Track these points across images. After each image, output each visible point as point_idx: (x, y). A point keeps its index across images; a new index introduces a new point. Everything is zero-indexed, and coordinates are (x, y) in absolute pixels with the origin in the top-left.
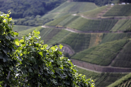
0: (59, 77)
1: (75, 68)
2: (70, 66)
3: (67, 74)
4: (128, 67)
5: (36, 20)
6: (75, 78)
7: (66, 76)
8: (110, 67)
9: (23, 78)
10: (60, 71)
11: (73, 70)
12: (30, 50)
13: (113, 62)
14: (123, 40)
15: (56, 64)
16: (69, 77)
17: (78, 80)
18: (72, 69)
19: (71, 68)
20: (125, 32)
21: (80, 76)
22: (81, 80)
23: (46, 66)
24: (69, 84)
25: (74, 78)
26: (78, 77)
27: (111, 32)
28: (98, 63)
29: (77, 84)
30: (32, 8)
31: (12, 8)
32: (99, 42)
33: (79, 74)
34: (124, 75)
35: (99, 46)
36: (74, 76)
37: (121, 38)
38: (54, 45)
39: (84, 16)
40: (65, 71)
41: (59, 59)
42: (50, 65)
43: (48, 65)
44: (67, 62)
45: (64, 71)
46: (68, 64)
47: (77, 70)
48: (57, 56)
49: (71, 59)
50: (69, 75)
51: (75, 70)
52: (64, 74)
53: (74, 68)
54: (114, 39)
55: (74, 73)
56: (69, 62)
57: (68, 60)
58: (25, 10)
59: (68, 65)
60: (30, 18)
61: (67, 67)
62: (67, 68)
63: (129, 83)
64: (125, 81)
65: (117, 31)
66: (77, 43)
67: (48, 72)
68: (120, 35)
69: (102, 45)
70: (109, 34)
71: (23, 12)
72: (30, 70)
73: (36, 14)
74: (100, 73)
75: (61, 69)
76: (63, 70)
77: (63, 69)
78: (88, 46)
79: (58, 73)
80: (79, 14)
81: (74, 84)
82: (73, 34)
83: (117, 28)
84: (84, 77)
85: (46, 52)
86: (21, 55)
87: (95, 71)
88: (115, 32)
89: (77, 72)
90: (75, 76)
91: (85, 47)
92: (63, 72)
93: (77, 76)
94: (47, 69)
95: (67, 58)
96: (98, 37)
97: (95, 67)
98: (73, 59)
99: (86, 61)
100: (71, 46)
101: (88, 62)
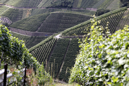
2: (7, 31)
3: (5, 37)
4: (49, 32)
6: (11, 40)
7: (4, 39)
11: (9, 35)
13: (39, 29)
14: (46, 14)
16: (6, 39)
17: (12, 41)
19: (8, 33)
20: (47, 8)
21: (14, 38)
22: (15, 41)
24: (6, 44)
27: (37, 8)
29: (12, 44)
32: (29, 15)
34: (47, 38)
35: (29, 18)
37: (45, 13)
40: (3, 35)
44: (4, 29)
46: (5, 30)
47: (12, 34)
50: (6, 38)
52: (3, 37)
53: (9, 33)
54: (39, 13)
56: (6, 29)
57: (5, 27)
59: (5, 31)
62: (4, 33)
63: (50, 43)
64: (47, 42)
65: (41, 7)
66: (13, 16)
68: (44, 10)
69: (31, 17)
70: (36, 9)
74: (30, 36)
78: (21, 17)
81: (9, 44)
82: (10, 9)
83: (41, 5)
84: (17, 39)
87: (26, 35)
88: (40, 8)
89: (12, 36)
91: (19, 18)
92: (1, 36)
93: (12, 38)
95: (4, 26)
96: (28, 12)
97: (27, 32)
98: (11, 27)
99: (20, 29)
100: (9, 18)
101: (21, 29)
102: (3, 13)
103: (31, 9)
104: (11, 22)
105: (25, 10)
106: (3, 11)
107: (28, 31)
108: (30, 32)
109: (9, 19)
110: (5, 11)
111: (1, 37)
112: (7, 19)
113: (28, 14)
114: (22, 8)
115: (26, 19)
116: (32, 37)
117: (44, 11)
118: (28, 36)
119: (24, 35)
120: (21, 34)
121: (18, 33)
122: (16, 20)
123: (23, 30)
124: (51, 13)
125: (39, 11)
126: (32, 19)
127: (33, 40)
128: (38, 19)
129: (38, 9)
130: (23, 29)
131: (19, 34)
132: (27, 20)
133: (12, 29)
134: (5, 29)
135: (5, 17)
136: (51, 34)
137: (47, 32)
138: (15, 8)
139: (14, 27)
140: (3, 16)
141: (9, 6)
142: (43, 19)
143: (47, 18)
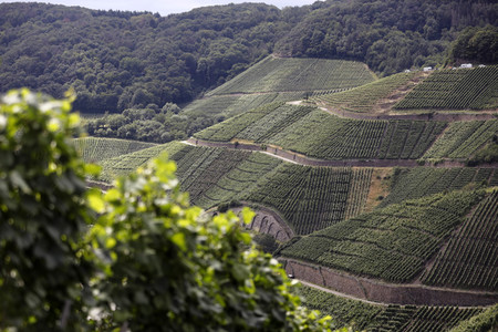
0: (242, 322)
1: (297, 290)
2: (280, 283)
3: (269, 312)
4: (481, 288)
5: (162, 121)
6: (296, 326)
7: (265, 319)
8: (416, 285)
9: (114, 324)
10: (243, 300)
11: (287, 298)
12: (140, 228)
13: (429, 267)
14: (465, 193)
15: (231, 276)
16: (273, 320)
18: (284, 292)
19: (283, 290)
20: (471, 164)
21: (313, 317)
23: (194, 284)
25: (291, 325)
26: (306, 323)
27: (422, 163)
28: (376, 273)
30: (147, 76)
31: (80, 76)
32: (381, 198)
33: (308, 313)
34: (467, 315)
35: (379, 214)
36: (292, 317)
37: (458, 188)
38: (223, 210)
39: (328, 107)
40: (261, 302)
41: (242, 258)
42: (208, 279)
43: (203, 281)
44: (267, 269)
45: (257, 301)
46: (273, 277)
48: (235, 249)
49: (281, 258)
50: (275, 314)
51: (296, 298)
52: (258, 312)
53: (291, 289)
54: (432, 189)
55: (292, 309)
56: (275, 271)
57: (274, 261)
58: (123, 85)
59: (272, 280)
60: (143, 111)
61: (269, 286)
62: (268, 290)
65: (442, 162)
66: (303, 202)
67: (203, 305)
68: (455, 173)
69: (389, 209)
70: (415, 170)
71: (120, 92)
72: (141, 297)
73: (161, 99)
74: (383, 305)
75: (248, 293)
76: (254, 299)
77: (256, 293)
78: (343, 211)
79: (237, 307)
80: (311, 99)
82: (289, 170)
83: (442, 152)
84: (327, 321)
85: (195, 235)
86: (111, 243)
87: (364, 301)
88: (436, 164)
89: (304, 304)
90: (297, 317)
91: (332, 215)
92: (253, 303)
93: (303, 318)
94: (200, 294)
95: (268, 255)
96: (378, 183)
97: (365, 285)
98: (290, 256)
99: (334, 267)
100: (282, 212)
101: (340, 268)
102: (253, 188)
103: (389, 170)
104: (293, 235)
105: (361, 176)
106: (254, 177)
107: (372, 276)
108: (381, 283)
109: (282, 216)
110: (263, 180)
111: (252, 308)
112: (271, 218)
113: (375, 192)
114: (345, 164)
115: (362, 221)
116: (391, 312)
117: (454, 181)
118: (372, 303)
119: (353, 298)
120: (337, 294)
121: (324, 290)
122: (318, 224)
123: (347, 274)
124: (490, 190)
125: (428, 181)
126: (392, 220)
127: (398, 326)
128: (424, 219)
129: (426, 167)
130: (348, 270)
131: (328, 291)
132: (369, 223)
133: (296, 267)
134: (269, 274)
135: (262, 206)
136: (489, 296)
137: (472, 287)
138: (310, 162)
139: (303, 258)
140: (253, 201)
141: (283, 152)
142: (451, 219)
143: (469, 217)
